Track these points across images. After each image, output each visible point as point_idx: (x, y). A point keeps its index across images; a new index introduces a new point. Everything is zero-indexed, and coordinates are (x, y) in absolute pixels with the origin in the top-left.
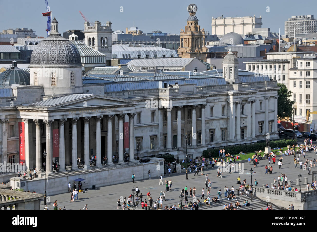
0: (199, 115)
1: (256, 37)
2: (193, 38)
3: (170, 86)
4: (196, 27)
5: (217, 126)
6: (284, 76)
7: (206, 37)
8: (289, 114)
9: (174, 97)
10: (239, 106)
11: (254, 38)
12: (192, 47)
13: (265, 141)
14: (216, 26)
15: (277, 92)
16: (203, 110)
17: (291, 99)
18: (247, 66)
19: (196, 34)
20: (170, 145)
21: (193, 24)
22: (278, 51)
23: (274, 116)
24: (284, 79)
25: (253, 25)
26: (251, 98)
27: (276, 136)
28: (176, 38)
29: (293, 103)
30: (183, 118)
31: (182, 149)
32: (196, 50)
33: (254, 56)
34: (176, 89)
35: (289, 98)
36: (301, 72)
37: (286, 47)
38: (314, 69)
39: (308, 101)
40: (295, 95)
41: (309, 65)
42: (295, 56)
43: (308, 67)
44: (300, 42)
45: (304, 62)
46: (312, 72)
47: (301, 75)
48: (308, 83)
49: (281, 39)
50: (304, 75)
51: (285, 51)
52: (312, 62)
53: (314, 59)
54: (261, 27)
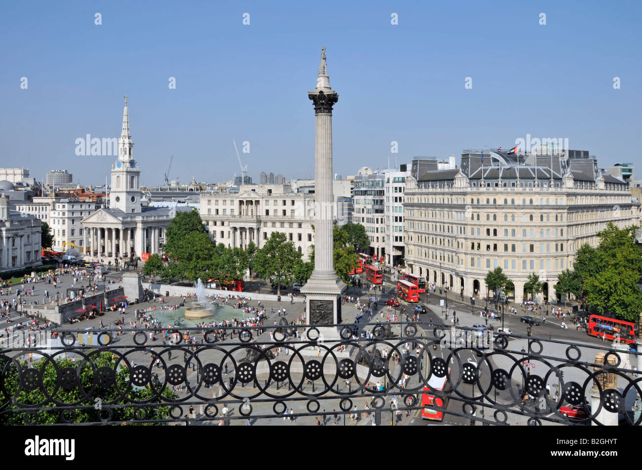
1: (25, 185)
6: (46, 215)
8: (50, 245)
10: (11, 240)
11: (23, 185)
13: (31, 267)
15: (40, 228)
17: (52, 233)
18: (17, 207)
22: (41, 196)
23: (39, 247)
24: (46, 217)
25: (22, 175)
26: (21, 233)
27: (40, 263)
29: (53, 236)
33: (23, 199)
35: (50, 233)
36: (59, 213)
37: (47, 193)
38: (68, 211)
39: (64, 235)
40: (54, 230)
41: (64, 208)
42: (54, 200)
43: (64, 209)
44: (58, 190)
45: (61, 205)
46: (66, 213)
47: (59, 215)
48: (64, 221)
49: (44, 187)
50: (61, 215)
51: (46, 196)
52: (66, 205)
53: (68, 203)
54: (28, 177)
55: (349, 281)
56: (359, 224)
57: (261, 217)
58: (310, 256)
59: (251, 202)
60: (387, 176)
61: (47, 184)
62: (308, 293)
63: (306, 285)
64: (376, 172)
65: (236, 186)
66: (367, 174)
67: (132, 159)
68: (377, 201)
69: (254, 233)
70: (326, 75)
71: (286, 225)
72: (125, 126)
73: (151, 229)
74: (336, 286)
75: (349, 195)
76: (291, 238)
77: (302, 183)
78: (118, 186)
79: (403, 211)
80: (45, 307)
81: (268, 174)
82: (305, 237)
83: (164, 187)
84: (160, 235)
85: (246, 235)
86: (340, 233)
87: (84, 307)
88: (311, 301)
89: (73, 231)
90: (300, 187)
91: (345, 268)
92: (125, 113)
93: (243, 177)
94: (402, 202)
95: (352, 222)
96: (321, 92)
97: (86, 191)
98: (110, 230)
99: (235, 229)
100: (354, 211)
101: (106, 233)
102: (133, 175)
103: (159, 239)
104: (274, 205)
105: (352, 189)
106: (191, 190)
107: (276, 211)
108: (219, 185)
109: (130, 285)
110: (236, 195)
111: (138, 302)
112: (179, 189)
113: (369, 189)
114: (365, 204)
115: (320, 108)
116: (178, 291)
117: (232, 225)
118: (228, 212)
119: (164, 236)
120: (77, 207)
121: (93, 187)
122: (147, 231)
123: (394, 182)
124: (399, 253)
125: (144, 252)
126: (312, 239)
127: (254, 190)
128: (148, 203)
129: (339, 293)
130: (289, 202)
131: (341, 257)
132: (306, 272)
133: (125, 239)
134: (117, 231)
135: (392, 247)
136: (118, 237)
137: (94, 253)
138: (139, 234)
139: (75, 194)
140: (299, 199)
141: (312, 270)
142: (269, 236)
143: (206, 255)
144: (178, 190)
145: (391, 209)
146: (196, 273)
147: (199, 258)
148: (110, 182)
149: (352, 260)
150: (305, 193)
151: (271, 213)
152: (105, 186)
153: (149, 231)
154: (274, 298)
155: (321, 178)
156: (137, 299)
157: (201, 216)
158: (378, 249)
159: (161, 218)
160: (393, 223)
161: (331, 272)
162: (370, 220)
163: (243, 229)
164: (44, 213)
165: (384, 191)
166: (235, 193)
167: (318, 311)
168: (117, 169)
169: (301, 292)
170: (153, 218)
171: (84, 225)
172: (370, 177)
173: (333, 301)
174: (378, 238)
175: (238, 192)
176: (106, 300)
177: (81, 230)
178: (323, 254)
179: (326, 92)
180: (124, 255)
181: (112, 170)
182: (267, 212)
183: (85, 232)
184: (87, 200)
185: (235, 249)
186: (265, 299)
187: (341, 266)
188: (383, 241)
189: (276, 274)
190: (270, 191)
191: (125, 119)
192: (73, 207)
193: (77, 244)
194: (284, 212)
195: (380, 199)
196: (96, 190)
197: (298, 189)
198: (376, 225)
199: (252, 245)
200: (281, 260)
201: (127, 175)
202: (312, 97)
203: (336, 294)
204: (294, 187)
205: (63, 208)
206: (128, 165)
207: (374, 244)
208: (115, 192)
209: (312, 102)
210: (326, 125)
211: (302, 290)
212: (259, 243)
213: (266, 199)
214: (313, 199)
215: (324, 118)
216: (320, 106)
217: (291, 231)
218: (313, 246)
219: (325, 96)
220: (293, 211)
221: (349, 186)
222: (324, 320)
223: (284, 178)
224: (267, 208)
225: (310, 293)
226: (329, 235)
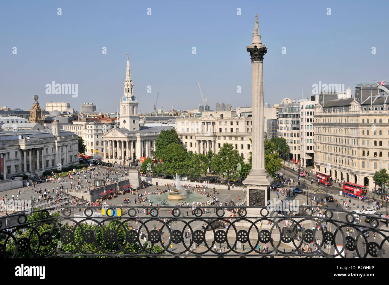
0: (41, 153)
1: (68, 113)
2: (36, 113)
3: (25, 138)
4: (38, 107)
5: (50, 159)
6: (81, 132)
7: (43, 112)
8: (84, 152)
9: (27, 144)
10: (60, 148)
11: (67, 113)
12: (36, 118)
13: (73, 166)
14: (48, 107)
15: (78, 141)
16: (42, 150)
17: (84, 144)
18: (64, 127)
19: (38, 110)
20: (25, 170)
21: (37, 106)
22: (78, 120)
23: (77, 153)
24: (81, 134)
25: (66, 106)
26: (66, 144)
27: (78, 163)
28: (28, 113)
29: (85, 146)
30: (32, 155)
31: (32, 172)
32: (38, 119)
33: (67, 122)
34: (28, 139)
36: (89, 131)
37: (81, 118)
38: (94, 130)
39: (92, 145)
40: (86, 142)
41: (92, 127)
42: (85, 122)
43: (92, 129)
44: (87, 116)
45: (90, 126)
46: (93, 131)
47: (89, 132)
48: (92, 136)
49: (79, 114)
50: (90, 133)
51: (81, 120)
52: (93, 126)
53: (94, 124)
54: (70, 108)
55: (276, 177)
56: (282, 137)
57: (216, 133)
58: (249, 159)
59: (210, 123)
60: (301, 104)
61: (81, 112)
62: (248, 185)
63: (246, 179)
64: (294, 101)
65: (200, 112)
66: (287, 103)
67: (133, 95)
68: (295, 121)
69: (212, 143)
70: (259, 35)
71: (233, 138)
72: (128, 73)
73: (146, 141)
74: (267, 180)
75: (275, 118)
76: (236, 148)
77: (243, 110)
78: (125, 113)
79: (313, 128)
80: (82, 191)
81: (221, 104)
82: (245, 147)
83: (153, 114)
84: (152, 145)
85: (207, 145)
86: (269, 144)
87: (105, 192)
88: (249, 190)
89: (97, 142)
90: (242, 113)
91: (272, 168)
92: (128, 65)
93: (204, 106)
94: (312, 122)
95: (277, 136)
96: (255, 47)
97: (105, 117)
98: (120, 142)
99: (200, 141)
100: (279, 129)
101: (118, 144)
102: (134, 106)
103: (151, 148)
104: (225, 125)
105: (277, 113)
106: (171, 115)
107: (226, 129)
108: (188, 112)
109: (133, 178)
110: (200, 118)
111: (138, 188)
112: (163, 115)
113: (289, 114)
114: (286, 124)
115: (255, 58)
116: (163, 182)
117: (198, 138)
118: (195, 130)
119: (154, 146)
120: (99, 127)
121: (109, 114)
122: (144, 142)
123: (307, 108)
124: (310, 158)
125: (142, 156)
126: (251, 148)
127: (212, 115)
128: (144, 124)
129: (269, 185)
130: (235, 123)
131: (270, 160)
132: (247, 170)
133: (130, 148)
134: (125, 142)
135: (305, 154)
136: (125, 146)
137: (111, 156)
138: (138, 144)
139: (98, 119)
140: (241, 121)
141: (251, 169)
142: (222, 146)
143: (181, 158)
145: (304, 127)
146: (175, 171)
147: (177, 160)
148: (119, 110)
149: (278, 163)
150: (246, 116)
151: (223, 130)
152: (116, 113)
153: (145, 142)
154: (225, 187)
155: (256, 106)
156: (138, 187)
157: (177, 133)
158: (295, 155)
159: (152, 134)
160: (305, 137)
161: (263, 170)
162: (289, 135)
163: (204, 141)
164: (79, 131)
165: (299, 114)
166: (199, 117)
167: (254, 197)
168: (123, 102)
169: (243, 184)
170: (147, 134)
171: (104, 139)
172: (290, 105)
173: (264, 190)
174: (295, 147)
175: (201, 117)
176: (118, 187)
177: (102, 142)
178: (257, 158)
179: (259, 46)
180: (129, 158)
181: (121, 103)
182: (221, 130)
183: (105, 143)
184: (106, 123)
185: (200, 154)
186: (220, 189)
187: (270, 166)
188: (299, 149)
189: (227, 171)
190: (222, 115)
191: (128, 69)
192: (97, 127)
193: (100, 151)
194: (232, 129)
195: (297, 120)
196: (111, 116)
197: (241, 114)
198: (294, 139)
199: (210, 152)
200: (230, 162)
201: (130, 106)
202: (249, 50)
203: (266, 186)
204: (238, 112)
205: (91, 127)
206: (130, 99)
207: (293, 152)
208: (123, 117)
209: (249, 53)
210: (259, 69)
211: (244, 183)
212: (215, 151)
213: (220, 121)
214: (251, 121)
215: (258, 65)
216: (255, 56)
217: (236, 142)
218: (251, 153)
219: (258, 49)
220: (237, 129)
221: (275, 111)
222: (259, 203)
223: (232, 107)
224: (220, 127)
225: (249, 185)
226: (262, 145)
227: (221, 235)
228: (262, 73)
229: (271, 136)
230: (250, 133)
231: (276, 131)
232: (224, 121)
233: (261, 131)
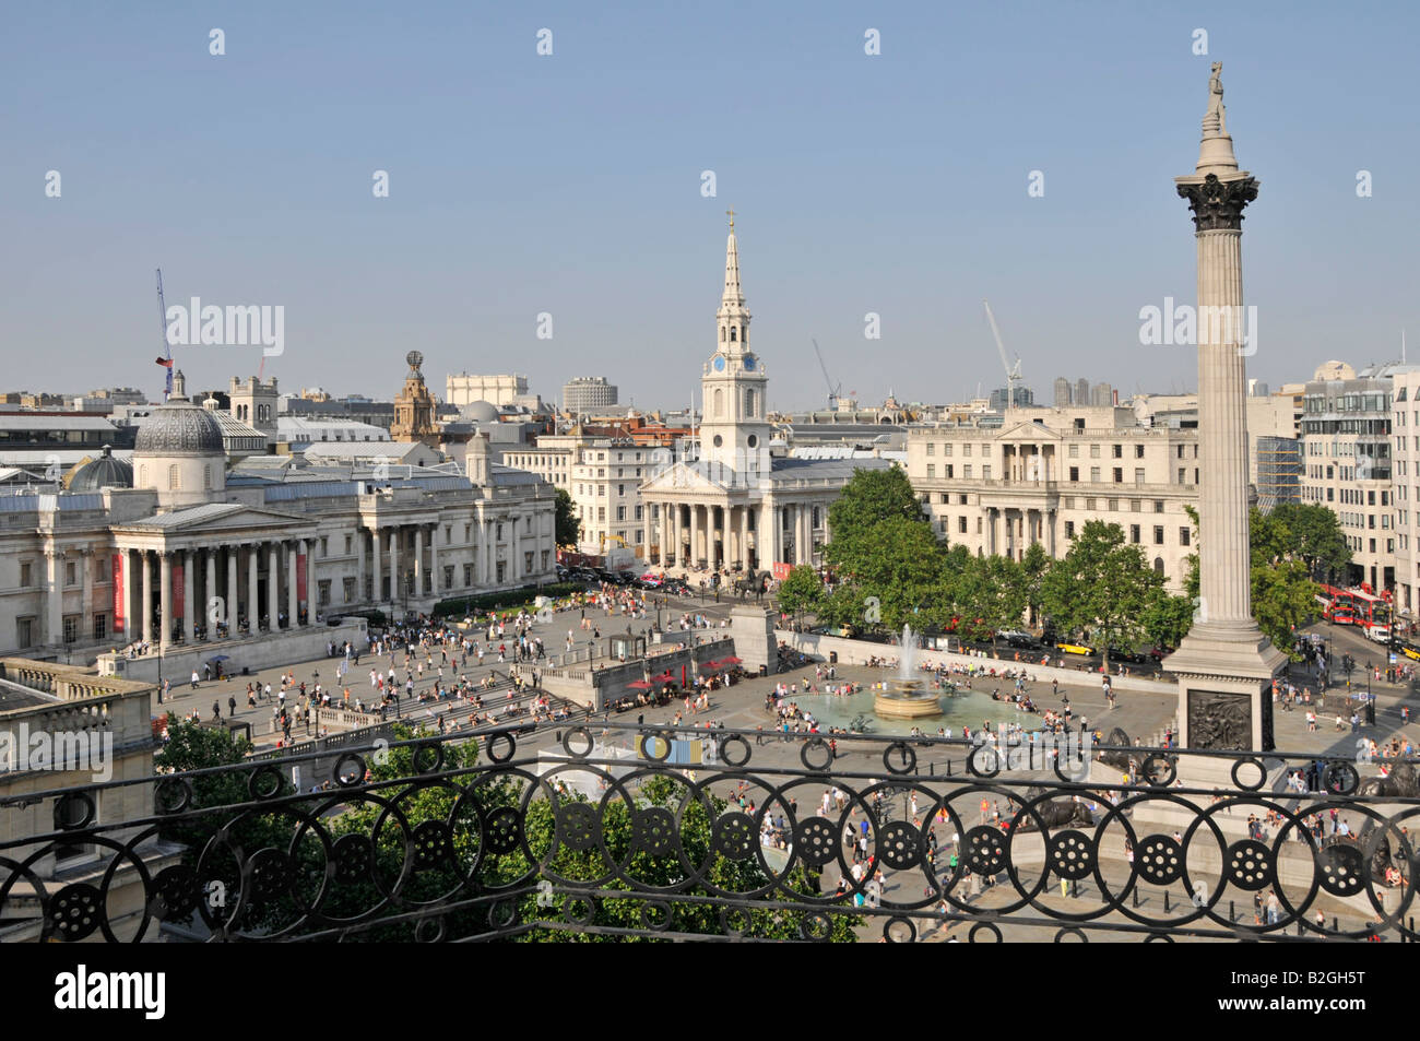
0: (428, 542)
1: (520, 410)
2: (415, 409)
3: (378, 490)
4: (420, 391)
5: (458, 560)
6: (565, 476)
7: (438, 407)
8: (573, 541)
9: (385, 509)
10: (494, 525)
11: (516, 410)
12: (415, 424)
13: (536, 586)
14: (454, 389)
15: (553, 502)
16: (434, 532)
17: (576, 514)
18: (506, 457)
19: (421, 401)
20: (377, 595)
21: (417, 385)
22: (553, 434)
23: (550, 542)
24: (565, 480)
25: (514, 388)
26: (513, 512)
27: (553, 578)
28: (388, 408)
29: (579, 520)
30: (400, 547)
31: (399, 601)
32: (422, 429)
33: (516, 441)
34: (387, 496)
35: (573, 513)
36: (591, 470)
37: (566, 427)
38: (610, 466)
39: (602, 518)
40: (582, 507)
41: (602, 459)
42: (580, 442)
43: (601, 462)
44: (587, 421)
45: (595, 453)
46: (607, 470)
47: (591, 475)
48: (601, 488)
49: (558, 414)
50: (595, 475)
51: (564, 434)
52: (606, 453)
53: (609, 448)
54: (525, 393)
55: (1294, 647)
56: (1318, 504)
57: (1058, 485)
58: (1186, 582)
59: (1034, 449)
60: (1398, 383)
61: (565, 407)
62: (1184, 673)
63: (1178, 653)
64: (1366, 373)
65: (994, 412)
66: (1340, 379)
67: (748, 351)
68: (1370, 446)
69: (1041, 522)
70: (1225, 133)
71: (1124, 505)
72: (730, 276)
73: (795, 509)
74: (1259, 659)
75: (1290, 433)
76: (1137, 538)
77: (1161, 404)
78: (718, 412)
80: (566, 673)
81: (1074, 382)
82: (1172, 536)
83: (820, 414)
84: (816, 524)
85: (1021, 526)
86: (1266, 528)
87: (647, 677)
88: (1190, 692)
89: (621, 510)
90: (1157, 413)
91: (1281, 614)
92: (730, 248)
93: (1011, 389)
95: (1298, 500)
96: (1211, 177)
97: (647, 424)
98: (701, 509)
99: (994, 512)
100: (1304, 474)
101: (694, 515)
102: (751, 388)
103: (812, 532)
104: (1092, 457)
105: (1297, 417)
106: (887, 420)
107: (1095, 470)
108: (952, 410)
109: (749, 634)
110: (997, 432)
111: (765, 672)
112: (857, 419)
113: (1345, 418)
114: (1335, 454)
115: (1209, 218)
116: (854, 653)
117: (988, 502)
118: (977, 473)
119: (824, 525)
120: (629, 458)
121: (663, 413)
122: (786, 513)
125: (778, 560)
126: (1192, 540)
127: (1041, 421)
128: (786, 451)
129: (1269, 676)
130: (1129, 450)
131: (1269, 586)
132: (1174, 624)
133: (736, 527)
134: (718, 511)
135: (1414, 566)
136: (719, 525)
137: (667, 558)
138: (767, 520)
139: (625, 430)
140: (1155, 443)
142: (1079, 531)
143: (924, 570)
144: (855, 421)
145: (1411, 467)
146: (900, 614)
147: (908, 577)
148: (699, 402)
149: (1301, 596)
150: (1172, 427)
151: (1084, 476)
152: (688, 411)
153: (790, 513)
154: (1093, 680)
155: (1216, 391)
156: (765, 667)
157: (912, 481)
158: (1374, 569)
159: (817, 485)
161: (1244, 622)
162: (1350, 497)
163: (1012, 513)
164: (559, 470)
165: (1389, 421)
166: (994, 427)
167: (1208, 719)
168: (714, 374)
169: (1165, 668)
170: (798, 485)
171: (646, 498)
172: (1349, 385)
173: (1250, 696)
174: (1373, 541)
175: (1000, 426)
176: (694, 664)
177: (639, 509)
178: (1221, 578)
179: (1225, 176)
180: (735, 565)
181: (704, 377)
182: (1074, 474)
183: (646, 513)
184: (650, 443)
185: (995, 558)
186: (1072, 682)
187: (1272, 609)
188: (1389, 551)
189: (1100, 622)
190: (1080, 423)
191: (730, 261)
192: (620, 459)
193: (630, 538)
194: (1118, 473)
195: (1380, 441)
196: (669, 421)
197: (1152, 418)
198: (1368, 510)
199: (1036, 551)
200: (1112, 588)
201: (737, 388)
202: (1186, 191)
203: (1257, 679)
204: (1143, 412)
205: (600, 459)
206: (740, 364)
207: (1363, 558)
208: (712, 425)
209: (1187, 202)
210: (1227, 258)
211: (1168, 665)
212: (1053, 548)
213: (1071, 442)
214: (1192, 443)
215: (1221, 242)
216: (1209, 213)
217: (1135, 519)
218: (1193, 560)
219: (1221, 187)
220: (1139, 471)
221: (1288, 409)
222: (1227, 742)
223: (1116, 392)
224: (1074, 463)
225: (1188, 674)
226: (1239, 532)
227: (1075, 848)
228: (1240, 270)
229: (1274, 498)
230: (1190, 488)
231: (1294, 480)
232: (1090, 442)
233: (1238, 480)
